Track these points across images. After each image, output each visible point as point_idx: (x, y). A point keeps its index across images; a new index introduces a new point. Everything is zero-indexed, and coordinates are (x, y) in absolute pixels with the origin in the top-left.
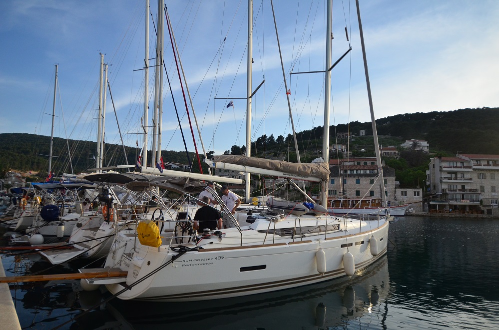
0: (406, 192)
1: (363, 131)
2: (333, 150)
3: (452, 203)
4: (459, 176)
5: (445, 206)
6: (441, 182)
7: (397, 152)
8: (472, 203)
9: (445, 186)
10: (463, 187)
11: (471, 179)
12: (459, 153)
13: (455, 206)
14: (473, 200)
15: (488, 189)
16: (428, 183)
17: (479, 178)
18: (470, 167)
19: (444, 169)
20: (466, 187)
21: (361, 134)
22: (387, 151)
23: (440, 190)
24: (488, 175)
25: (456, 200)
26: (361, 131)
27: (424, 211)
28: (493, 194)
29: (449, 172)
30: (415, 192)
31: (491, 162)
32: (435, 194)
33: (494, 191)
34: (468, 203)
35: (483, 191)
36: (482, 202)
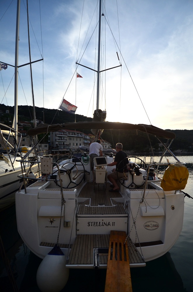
0: (41, 146)
1: (8, 111)
3: (60, 150)
4: (62, 138)
5: (57, 151)
6: (56, 141)
7: (30, 125)
8: (67, 150)
9: (57, 143)
10: (64, 143)
11: (66, 140)
13: (61, 151)
14: (67, 149)
15: (72, 144)
16: (49, 141)
17: (69, 140)
18: (67, 135)
19: (57, 135)
21: (7, 112)
22: (25, 124)
23: (55, 145)
24: (72, 138)
25: (62, 149)
28: (73, 146)
29: (59, 137)
30: (45, 146)
31: (73, 133)
32: (53, 146)
33: (74, 145)
34: (65, 150)
35: (70, 145)
36: (70, 149)
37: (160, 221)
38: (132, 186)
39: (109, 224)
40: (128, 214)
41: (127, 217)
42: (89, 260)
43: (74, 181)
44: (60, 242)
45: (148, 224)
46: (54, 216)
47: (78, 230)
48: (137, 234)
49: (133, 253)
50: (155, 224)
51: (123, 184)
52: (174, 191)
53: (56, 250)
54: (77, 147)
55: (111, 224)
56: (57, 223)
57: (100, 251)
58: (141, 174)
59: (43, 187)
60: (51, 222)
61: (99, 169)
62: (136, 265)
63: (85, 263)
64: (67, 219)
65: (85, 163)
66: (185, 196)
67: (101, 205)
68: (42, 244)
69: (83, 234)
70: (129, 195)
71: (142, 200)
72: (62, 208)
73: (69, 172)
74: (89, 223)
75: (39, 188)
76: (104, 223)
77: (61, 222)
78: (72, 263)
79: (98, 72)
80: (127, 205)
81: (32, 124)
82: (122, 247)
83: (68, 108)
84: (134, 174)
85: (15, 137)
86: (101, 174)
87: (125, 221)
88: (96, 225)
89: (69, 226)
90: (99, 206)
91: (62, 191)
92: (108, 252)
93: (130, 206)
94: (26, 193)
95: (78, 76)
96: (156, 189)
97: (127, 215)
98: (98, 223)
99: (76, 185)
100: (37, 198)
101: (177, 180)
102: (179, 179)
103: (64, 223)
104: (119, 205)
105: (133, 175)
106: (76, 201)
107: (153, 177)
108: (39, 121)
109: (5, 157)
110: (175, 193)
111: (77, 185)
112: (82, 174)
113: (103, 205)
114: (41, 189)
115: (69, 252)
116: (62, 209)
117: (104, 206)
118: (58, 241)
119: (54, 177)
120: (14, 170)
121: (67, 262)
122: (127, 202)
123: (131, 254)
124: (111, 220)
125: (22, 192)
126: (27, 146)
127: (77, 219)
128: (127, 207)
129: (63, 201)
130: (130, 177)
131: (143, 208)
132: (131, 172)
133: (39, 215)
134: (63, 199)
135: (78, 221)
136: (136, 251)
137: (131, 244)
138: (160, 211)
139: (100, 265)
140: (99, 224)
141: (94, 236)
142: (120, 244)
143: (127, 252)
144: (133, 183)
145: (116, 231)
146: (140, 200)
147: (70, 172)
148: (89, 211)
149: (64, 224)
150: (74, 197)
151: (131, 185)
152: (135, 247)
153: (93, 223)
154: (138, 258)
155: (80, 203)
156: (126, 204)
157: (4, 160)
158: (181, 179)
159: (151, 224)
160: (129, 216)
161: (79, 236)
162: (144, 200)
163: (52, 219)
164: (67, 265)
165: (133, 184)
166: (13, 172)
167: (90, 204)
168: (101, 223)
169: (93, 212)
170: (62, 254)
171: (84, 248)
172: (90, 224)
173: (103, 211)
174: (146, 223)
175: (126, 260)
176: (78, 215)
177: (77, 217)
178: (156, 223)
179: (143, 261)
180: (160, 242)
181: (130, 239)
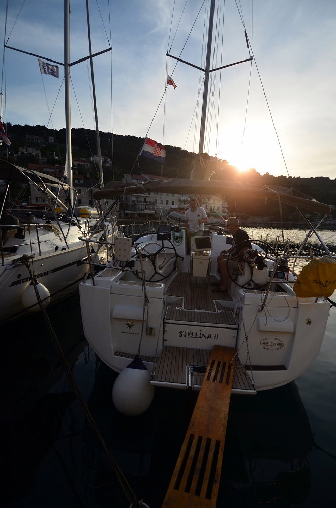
0: (107, 202)
1: (52, 138)
2: (26, 153)
3: (139, 211)
7: (89, 165)
8: (150, 212)
9: (134, 199)
10: (145, 199)
12: (143, 173)
13: (140, 214)
14: (151, 210)
15: (159, 202)
20: (147, 200)
21: (50, 141)
22: (81, 163)
23: (131, 201)
25: (142, 210)
26: (50, 137)
27: (120, 218)
28: (161, 206)
32: (127, 204)
33: (162, 204)
34: (148, 211)
35: (156, 203)
36: (156, 211)
37: (285, 340)
38: (249, 285)
39: (209, 336)
40: (239, 325)
41: (237, 329)
42: (180, 379)
43: (160, 271)
44: (142, 354)
45: (266, 341)
46: (134, 319)
47: (166, 340)
48: (248, 353)
49: (240, 377)
50: (277, 342)
51: (235, 280)
52: (314, 299)
53: (137, 363)
54: (168, 208)
55: (213, 337)
56: (137, 328)
57: (195, 369)
58: (266, 267)
59: (116, 279)
60: (130, 326)
61: (200, 255)
62: (243, 392)
63: (175, 382)
64: (152, 325)
65: (177, 242)
66: (331, 306)
67: (199, 309)
68: (117, 353)
69: (173, 346)
70: (242, 299)
71: (261, 308)
72: (144, 309)
73: (153, 258)
74: (181, 332)
75: (112, 280)
76: (203, 334)
77: (143, 328)
78: (159, 379)
79: (207, 71)
80: (238, 312)
81: (92, 163)
82: (227, 367)
83: (154, 151)
84: (254, 266)
85: (69, 191)
86: (201, 263)
87: (234, 335)
88: (191, 335)
89: (153, 333)
90: (196, 310)
91: (144, 285)
92: (205, 372)
93: (242, 314)
94: (94, 285)
95: (170, 82)
96: (286, 292)
97: (236, 327)
98: (194, 334)
99: (163, 277)
100: (110, 292)
101: (320, 283)
102: (323, 281)
103: (147, 329)
104: (227, 311)
105: (252, 269)
106: (164, 301)
107: (286, 274)
108: (104, 158)
109: (54, 227)
110: (316, 301)
111: (165, 278)
112: (171, 260)
113: (202, 309)
114: (114, 280)
115: (155, 366)
116: (144, 311)
117: (204, 311)
118: (139, 352)
119: (131, 264)
120: (68, 248)
121: (152, 378)
122: (238, 308)
123: (238, 377)
124: (213, 331)
125: (88, 283)
126: (87, 207)
127: (165, 326)
128: (238, 315)
129: (146, 300)
130: (247, 271)
131: (262, 320)
132: (249, 263)
133: (113, 316)
134: (146, 297)
135: (166, 329)
136: (245, 374)
137: (239, 365)
138: (288, 325)
139: (195, 386)
140: (196, 335)
141: (188, 350)
142: (224, 364)
143: (232, 374)
144: (251, 280)
145: (222, 347)
146: (259, 307)
147: (155, 258)
148: (182, 316)
149: (147, 331)
150: (162, 296)
151: (248, 283)
152: (244, 369)
153: (187, 334)
154: (246, 383)
155: (168, 304)
156: (236, 311)
157: (53, 231)
158: (327, 282)
159: (272, 342)
160: (240, 327)
161: (166, 349)
162: (265, 308)
163: (130, 323)
164: (151, 382)
165: (251, 282)
166: (67, 250)
167: (183, 306)
168: (198, 334)
169: (187, 318)
170: (145, 368)
171: (174, 363)
172: (183, 334)
173: (202, 318)
174: (265, 340)
175: (227, 383)
176: (167, 321)
177: (164, 323)
178: (279, 340)
179: (253, 387)
180: (282, 368)
181: (239, 359)
